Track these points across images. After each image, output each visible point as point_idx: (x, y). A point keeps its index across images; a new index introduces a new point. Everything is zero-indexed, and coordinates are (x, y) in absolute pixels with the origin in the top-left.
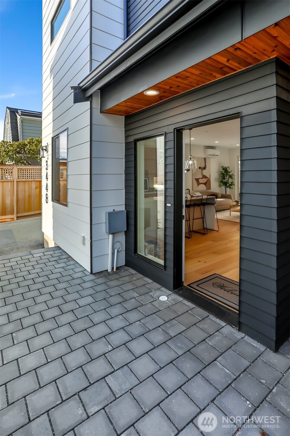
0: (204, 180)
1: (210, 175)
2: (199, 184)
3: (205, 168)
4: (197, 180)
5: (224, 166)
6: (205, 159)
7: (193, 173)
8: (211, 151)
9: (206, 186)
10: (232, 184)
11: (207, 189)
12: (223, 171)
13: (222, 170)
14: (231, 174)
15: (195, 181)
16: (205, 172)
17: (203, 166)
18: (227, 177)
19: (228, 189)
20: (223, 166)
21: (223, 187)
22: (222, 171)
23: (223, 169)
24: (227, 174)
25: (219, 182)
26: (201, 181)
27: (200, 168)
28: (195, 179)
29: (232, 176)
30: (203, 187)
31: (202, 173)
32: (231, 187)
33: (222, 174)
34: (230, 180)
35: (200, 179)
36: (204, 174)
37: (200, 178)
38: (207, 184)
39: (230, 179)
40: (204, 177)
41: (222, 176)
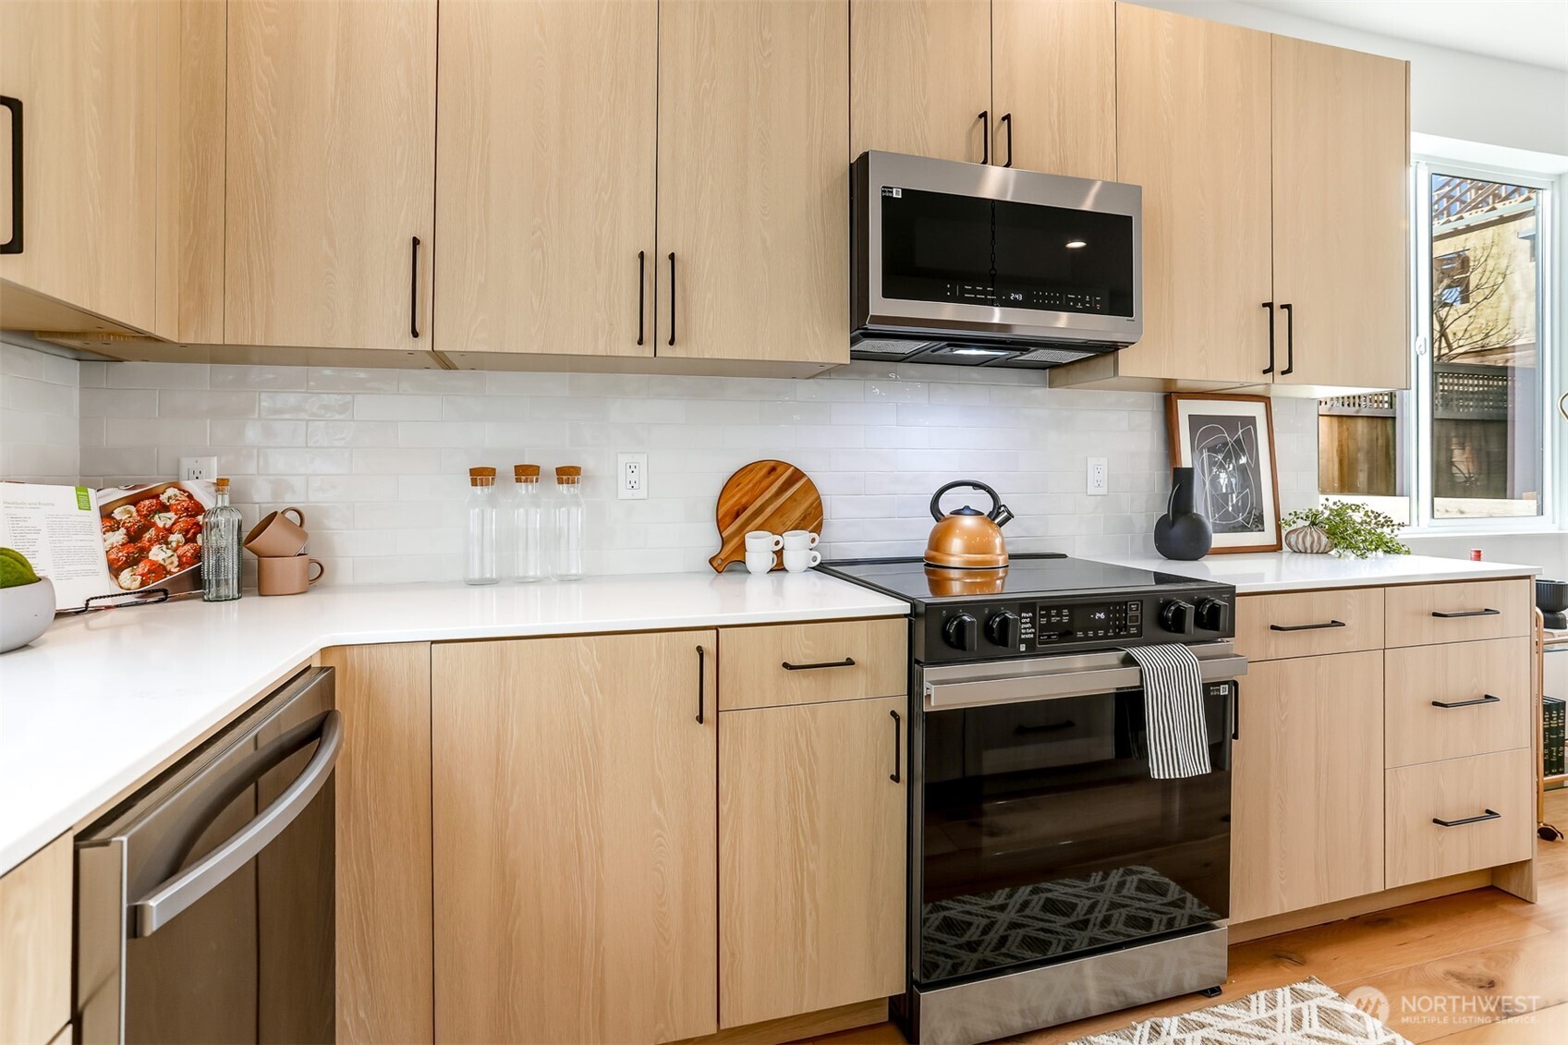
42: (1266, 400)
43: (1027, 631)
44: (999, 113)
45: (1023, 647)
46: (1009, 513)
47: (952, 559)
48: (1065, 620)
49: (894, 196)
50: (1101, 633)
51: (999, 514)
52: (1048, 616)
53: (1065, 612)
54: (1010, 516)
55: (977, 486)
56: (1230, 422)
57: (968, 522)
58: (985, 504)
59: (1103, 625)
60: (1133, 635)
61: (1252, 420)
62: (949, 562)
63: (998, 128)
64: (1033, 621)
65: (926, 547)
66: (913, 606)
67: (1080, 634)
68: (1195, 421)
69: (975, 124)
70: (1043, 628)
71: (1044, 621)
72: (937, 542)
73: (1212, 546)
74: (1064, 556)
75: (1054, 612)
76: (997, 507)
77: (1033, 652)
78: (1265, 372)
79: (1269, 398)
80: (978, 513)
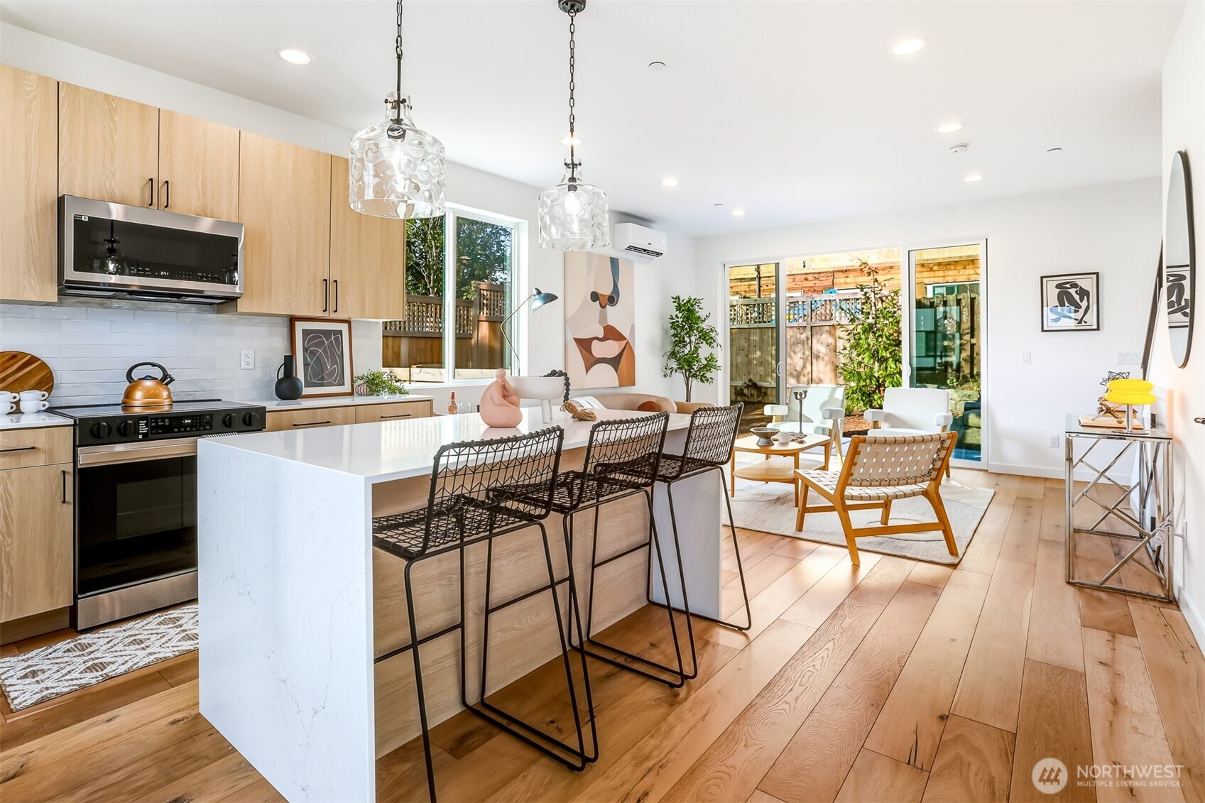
0: (609, 349)
1: (633, 328)
2: (591, 362)
3: (612, 300)
4: (584, 344)
5: (684, 298)
6: (614, 263)
7: (568, 316)
8: (636, 236)
9: (617, 372)
10: (710, 364)
11: (621, 385)
12: (680, 315)
13: (675, 312)
14: (704, 326)
15: (575, 351)
16: (615, 316)
17: (606, 290)
18: (693, 338)
19: (695, 383)
20: (678, 298)
21: (679, 377)
22: (677, 316)
23: (679, 308)
24: (691, 328)
25: (666, 357)
26: (599, 349)
27: (595, 296)
28: (576, 340)
29: (713, 335)
30: (605, 376)
31: (603, 317)
32: (708, 375)
33: (674, 325)
34: (704, 351)
35: (595, 342)
36: (610, 322)
37: (597, 338)
38: (622, 362)
39: (704, 346)
40: (611, 333)
41: (675, 336)
42: (348, 322)
43: (143, 428)
44: (163, 179)
45: (140, 437)
46: (171, 378)
47: (136, 402)
48: (167, 424)
49: (83, 219)
50: (188, 429)
51: (166, 379)
52: (157, 422)
53: (167, 420)
54: (172, 380)
55: (153, 365)
56: (327, 333)
57: (148, 383)
58: (159, 375)
59: (190, 425)
60: (208, 429)
61: (340, 332)
62: (131, 403)
63: (161, 188)
64: (146, 425)
65: (123, 398)
66: (75, 421)
67: (176, 430)
68: (305, 332)
69: (147, 183)
70: (152, 428)
71: (153, 424)
72: (128, 394)
73: (303, 394)
74: (221, 400)
75: (160, 420)
76: (166, 376)
77: (146, 437)
78: (324, 311)
79: (350, 322)
80: (156, 379)
